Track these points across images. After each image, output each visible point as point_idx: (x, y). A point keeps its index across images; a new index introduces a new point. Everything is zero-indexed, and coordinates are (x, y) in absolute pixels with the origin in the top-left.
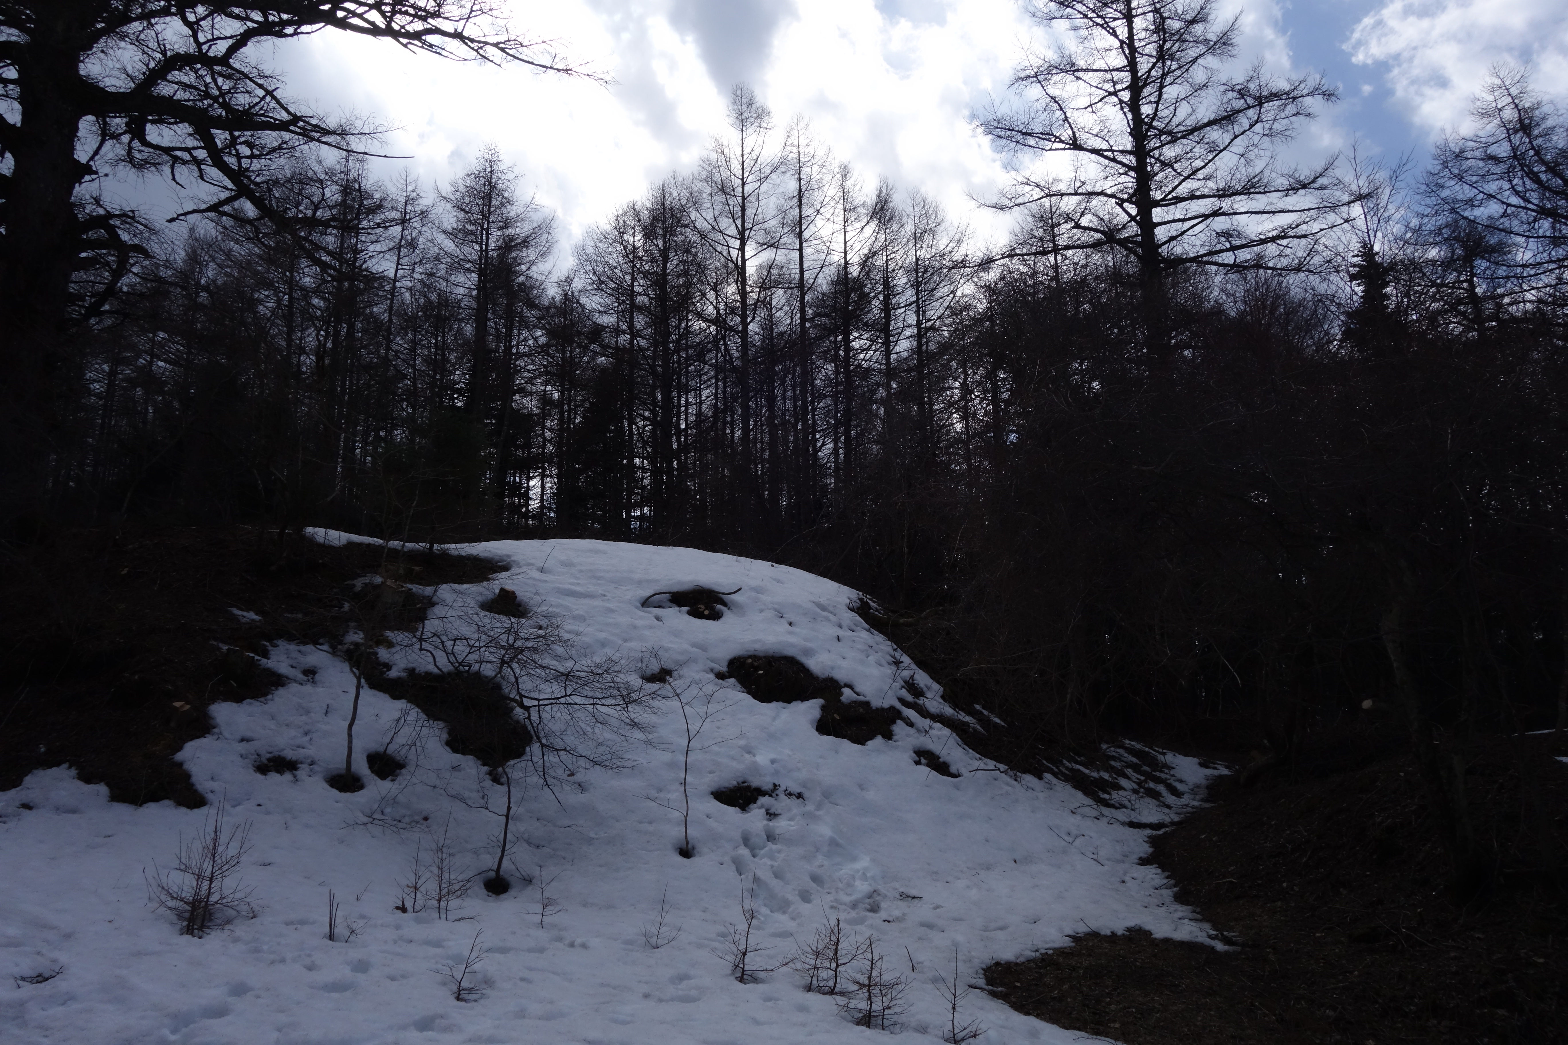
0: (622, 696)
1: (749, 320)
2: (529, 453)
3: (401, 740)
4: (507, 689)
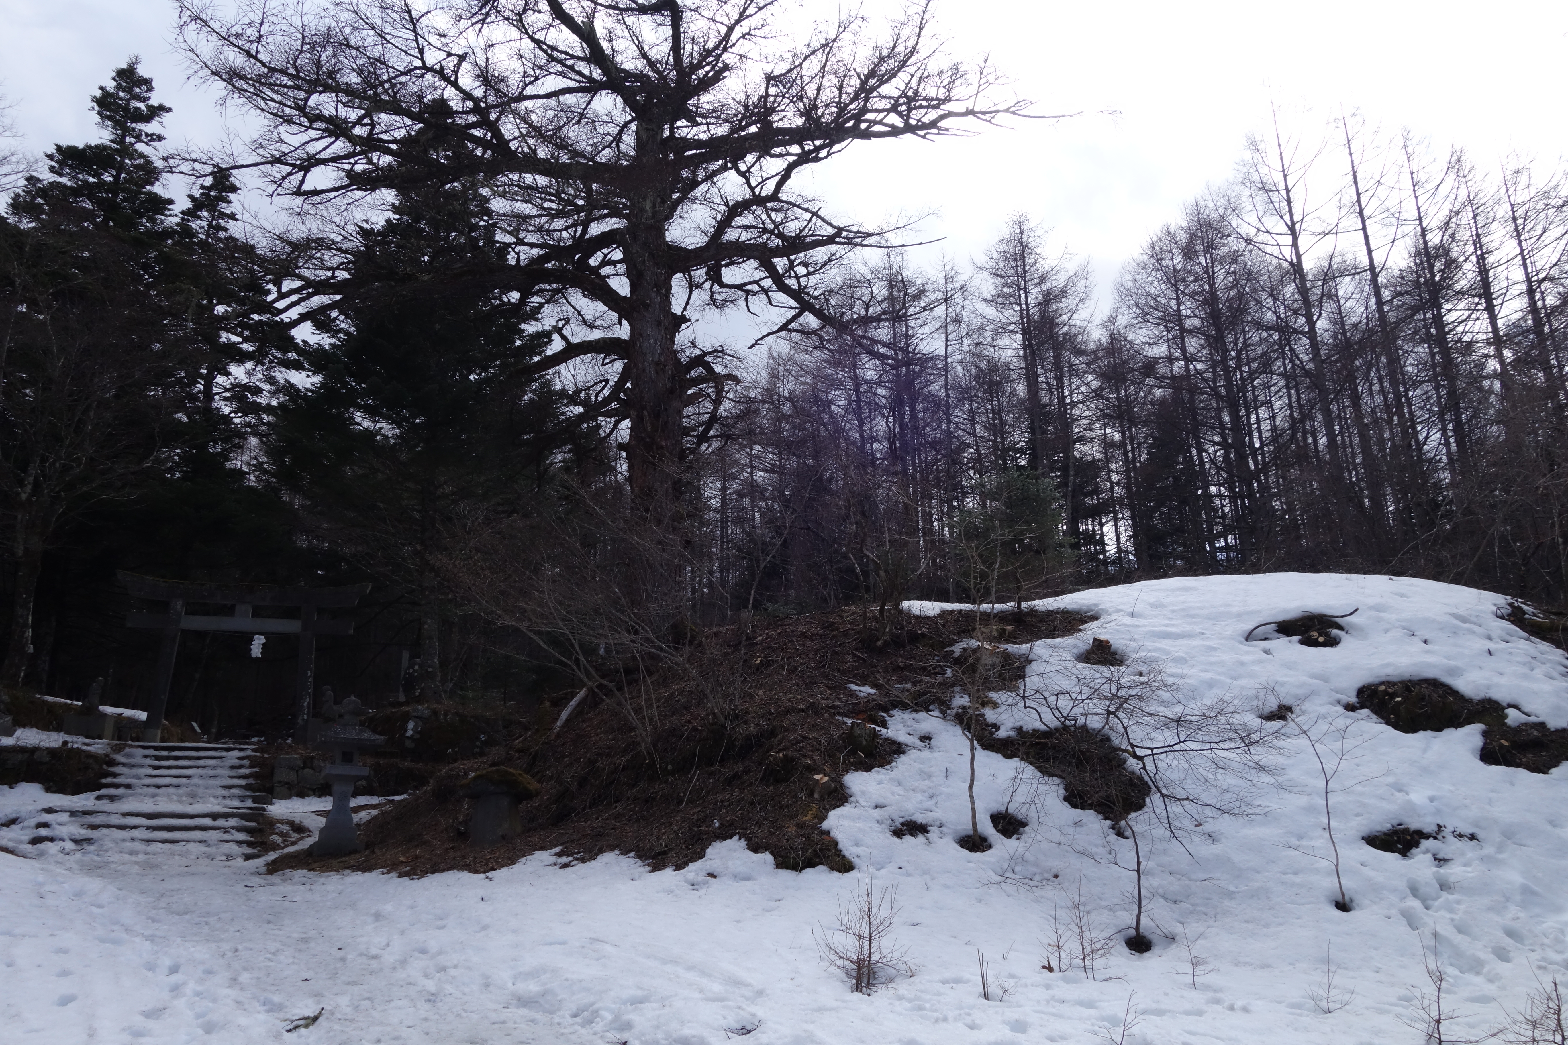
0: (1241, 738)
1: (1315, 318)
2: (1098, 499)
3: (1019, 798)
4: (1117, 740)
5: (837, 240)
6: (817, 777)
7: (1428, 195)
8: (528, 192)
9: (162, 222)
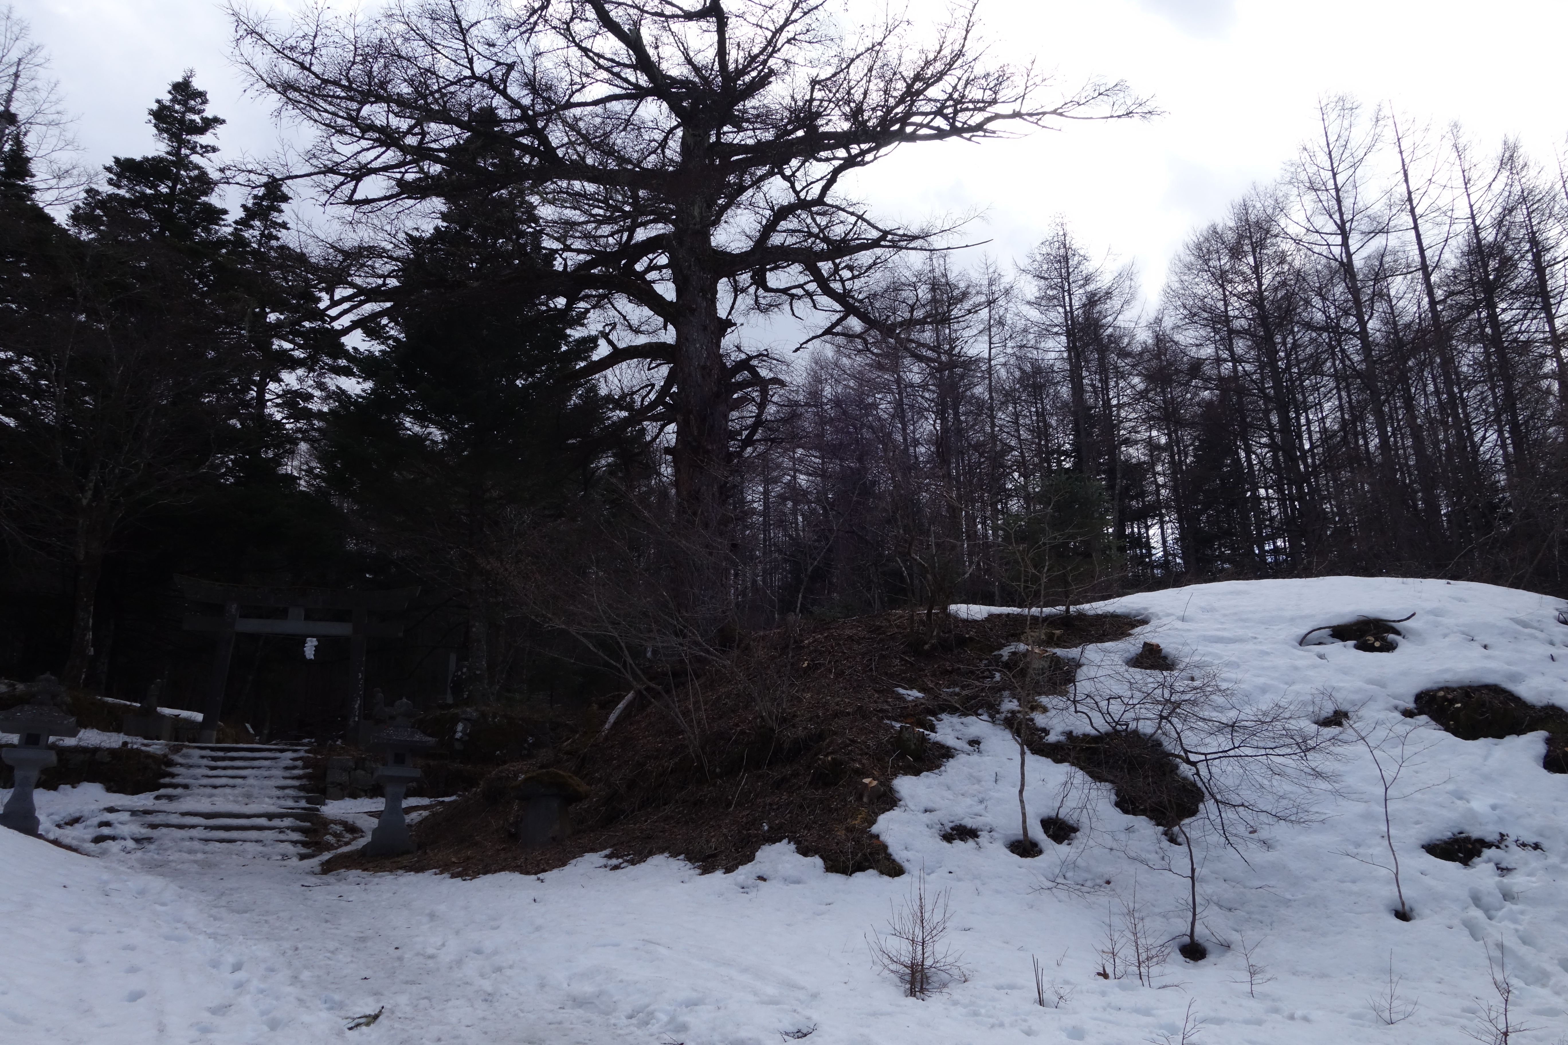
0: (1297, 744)
1: (1366, 318)
2: (1143, 502)
3: (1070, 803)
4: (1169, 746)
5: (883, 243)
6: (866, 781)
7: (1480, 193)
8: (577, 199)
9: (216, 232)
